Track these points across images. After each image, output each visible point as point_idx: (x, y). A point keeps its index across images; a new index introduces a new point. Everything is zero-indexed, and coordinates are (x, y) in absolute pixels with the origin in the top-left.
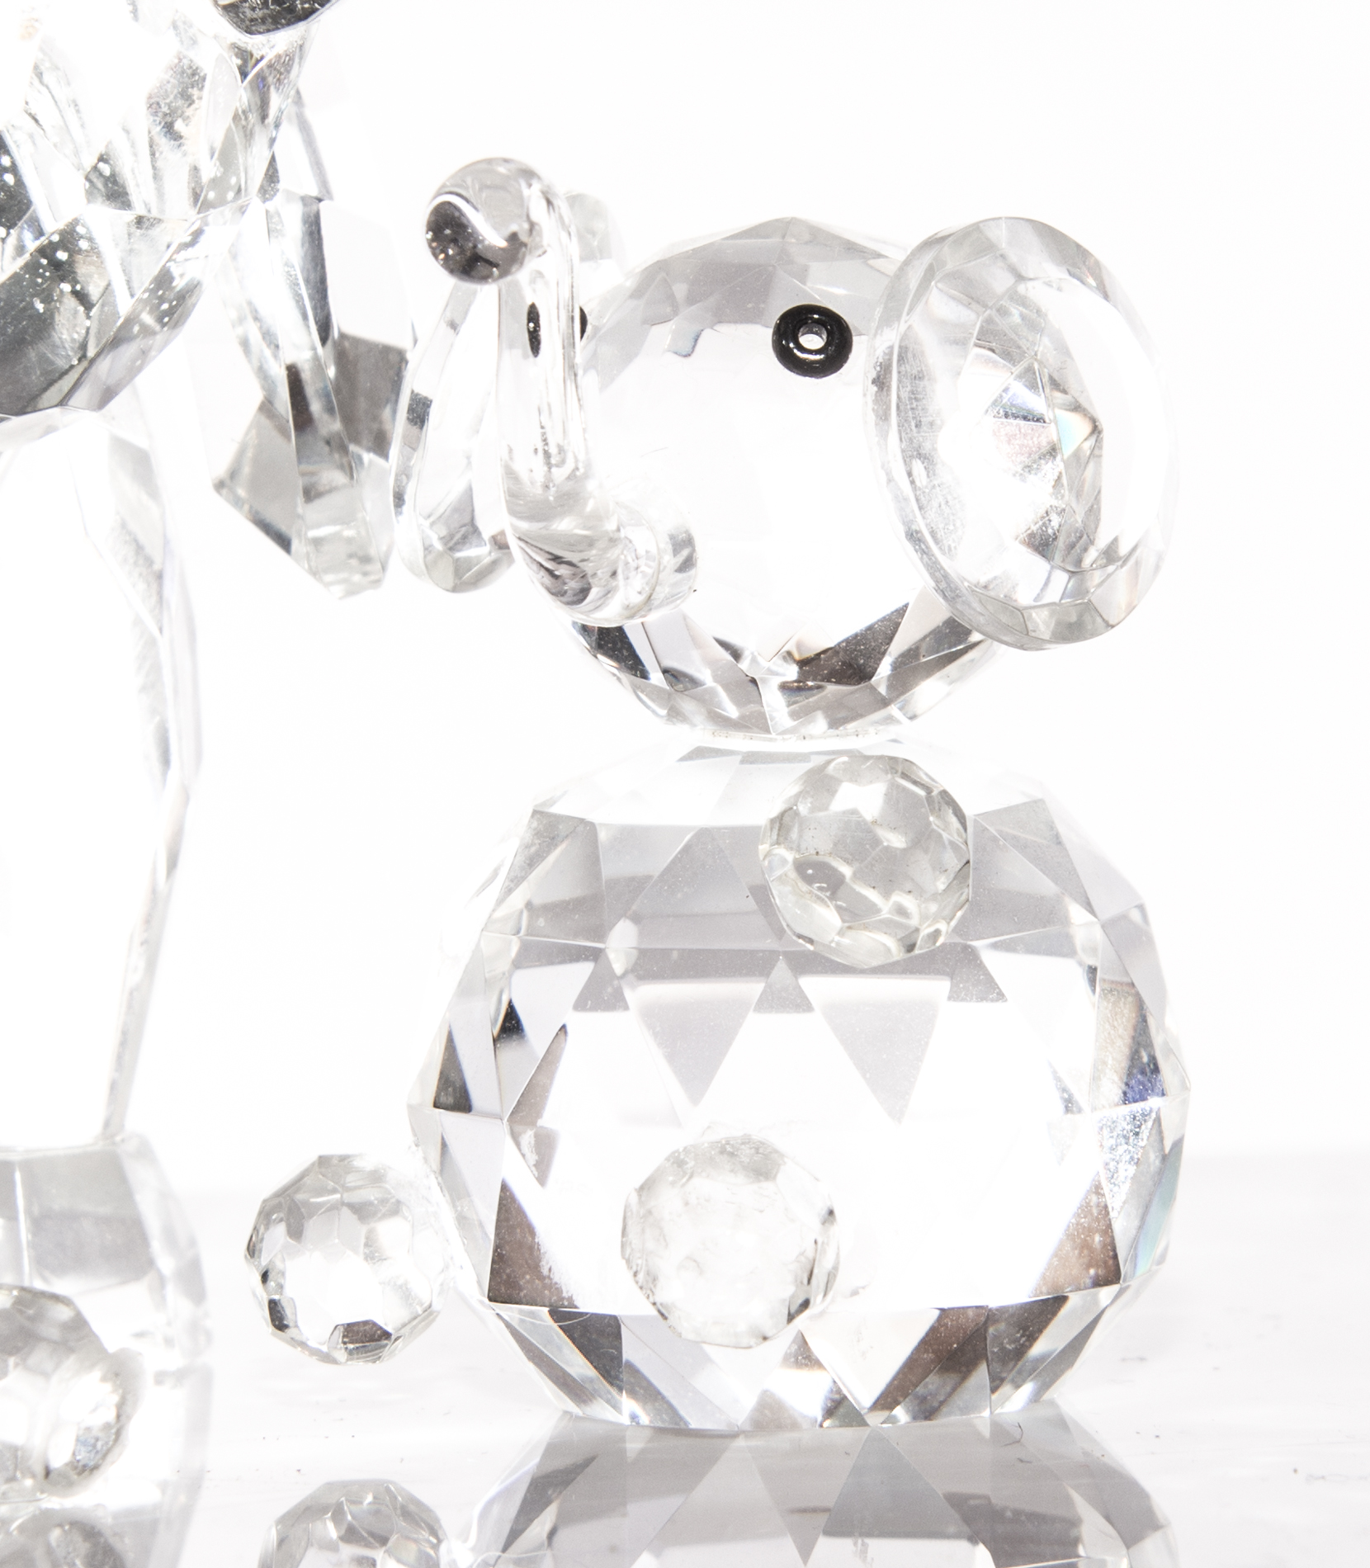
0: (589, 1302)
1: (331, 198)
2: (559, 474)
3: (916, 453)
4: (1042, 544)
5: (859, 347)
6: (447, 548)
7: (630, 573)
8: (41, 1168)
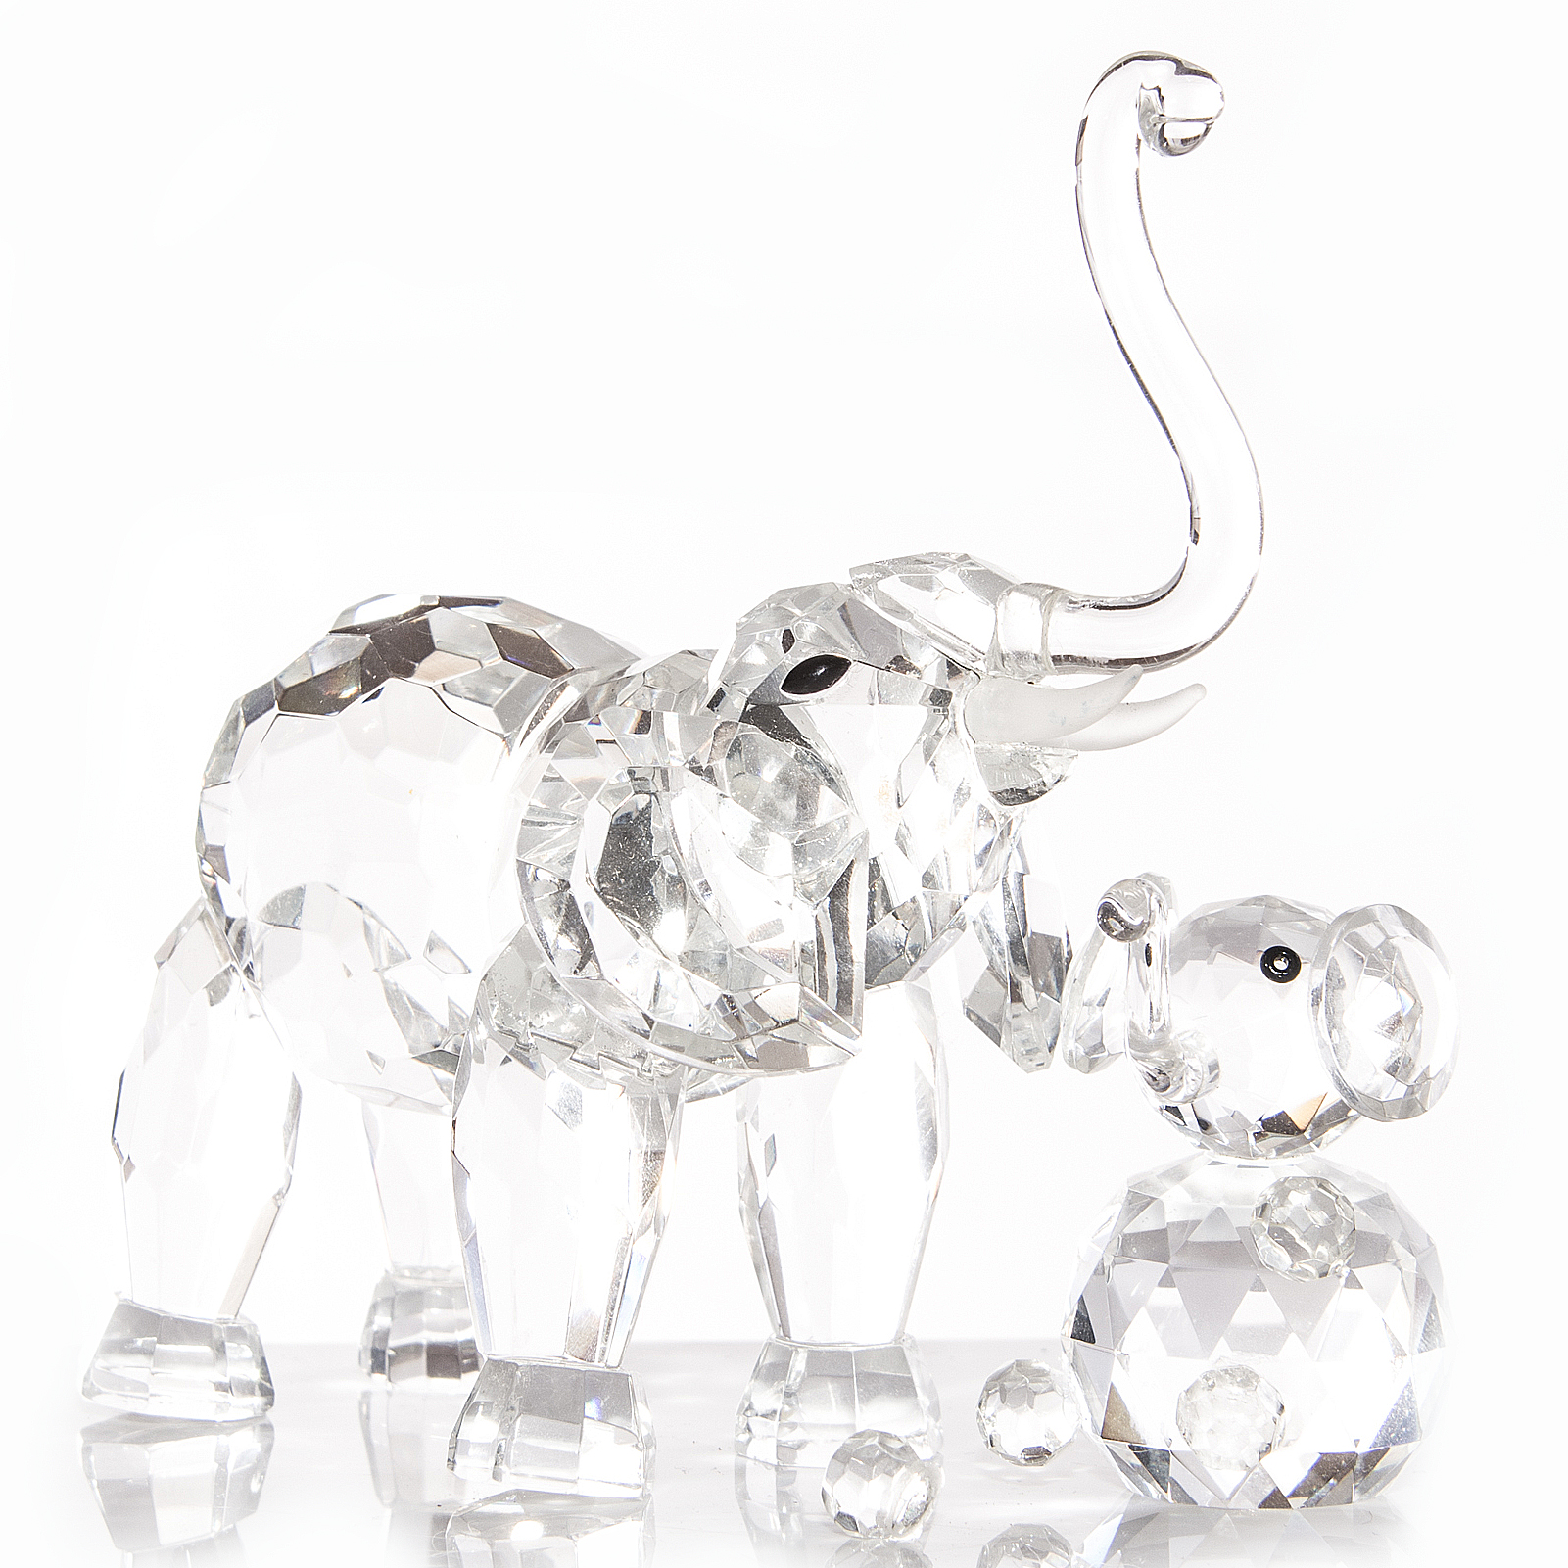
0: (1153, 1442)
1: (1029, 873)
2: (1157, 1025)
3: (1332, 1026)
4: (1392, 1070)
5: (1304, 968)
6: (1087, 1053)
7: (1189, 1080)
8: (864, 1354)
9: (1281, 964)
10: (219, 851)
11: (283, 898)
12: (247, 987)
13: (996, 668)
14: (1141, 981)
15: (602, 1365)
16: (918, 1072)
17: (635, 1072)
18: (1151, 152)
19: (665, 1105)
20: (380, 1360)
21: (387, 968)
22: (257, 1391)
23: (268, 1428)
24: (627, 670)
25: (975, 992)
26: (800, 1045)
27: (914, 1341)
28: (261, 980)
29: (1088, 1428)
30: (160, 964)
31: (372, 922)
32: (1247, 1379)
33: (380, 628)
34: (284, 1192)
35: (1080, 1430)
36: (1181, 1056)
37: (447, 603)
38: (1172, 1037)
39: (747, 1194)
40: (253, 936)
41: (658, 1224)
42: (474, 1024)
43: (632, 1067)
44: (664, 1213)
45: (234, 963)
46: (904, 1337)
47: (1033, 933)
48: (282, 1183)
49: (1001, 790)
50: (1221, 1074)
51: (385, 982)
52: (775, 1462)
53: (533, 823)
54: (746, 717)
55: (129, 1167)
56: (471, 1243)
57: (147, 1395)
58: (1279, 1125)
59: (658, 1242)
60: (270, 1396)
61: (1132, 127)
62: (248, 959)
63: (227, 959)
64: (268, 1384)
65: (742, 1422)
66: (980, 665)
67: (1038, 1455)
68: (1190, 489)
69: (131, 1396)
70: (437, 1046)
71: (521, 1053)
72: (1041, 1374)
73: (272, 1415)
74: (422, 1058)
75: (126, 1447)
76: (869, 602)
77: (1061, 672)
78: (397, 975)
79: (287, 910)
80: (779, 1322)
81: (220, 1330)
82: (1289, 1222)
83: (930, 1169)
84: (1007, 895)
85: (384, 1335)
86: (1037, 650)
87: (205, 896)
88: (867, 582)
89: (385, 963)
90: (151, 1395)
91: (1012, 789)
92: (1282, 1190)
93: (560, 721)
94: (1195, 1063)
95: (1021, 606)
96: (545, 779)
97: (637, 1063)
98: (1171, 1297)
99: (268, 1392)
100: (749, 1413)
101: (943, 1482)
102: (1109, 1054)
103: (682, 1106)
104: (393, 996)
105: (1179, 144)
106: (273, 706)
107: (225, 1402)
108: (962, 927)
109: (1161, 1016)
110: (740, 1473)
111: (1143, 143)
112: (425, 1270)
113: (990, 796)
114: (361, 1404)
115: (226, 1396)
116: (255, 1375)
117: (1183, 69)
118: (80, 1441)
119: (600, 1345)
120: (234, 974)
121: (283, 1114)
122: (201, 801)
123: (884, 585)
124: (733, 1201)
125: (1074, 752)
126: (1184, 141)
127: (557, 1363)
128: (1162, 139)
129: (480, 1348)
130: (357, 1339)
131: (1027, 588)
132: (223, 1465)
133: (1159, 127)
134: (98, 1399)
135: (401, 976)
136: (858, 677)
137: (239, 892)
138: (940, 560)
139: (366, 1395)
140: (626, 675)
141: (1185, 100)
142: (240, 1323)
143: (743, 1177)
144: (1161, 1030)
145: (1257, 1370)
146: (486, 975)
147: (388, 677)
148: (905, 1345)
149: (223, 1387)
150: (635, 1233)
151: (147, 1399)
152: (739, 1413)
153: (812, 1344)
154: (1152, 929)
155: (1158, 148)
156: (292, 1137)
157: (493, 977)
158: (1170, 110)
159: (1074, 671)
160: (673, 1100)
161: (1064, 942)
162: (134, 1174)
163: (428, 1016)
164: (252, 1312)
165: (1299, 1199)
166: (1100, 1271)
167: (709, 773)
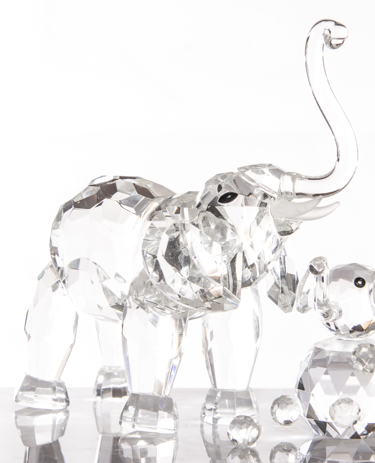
5: (367, 284)
6: (303, 308)
7: (334, 315)
8: (238, 393)
9: (360, 283)
10: (56, 248)
11: (74, 261)
12: (63, 286)
13: (280, 196)
14: (321, 287)
15: (164, 395)
16: (254, 312)
17: (174, 311)
18: (327, 48)
19: (183, 321)
20: (100, 392)
21: (103, 281)
22: (65, 401)
23: (67, 412)
24: (173, 197)
25: (271, 290)
26: (222, 304)
27: (251, 389)
28: (67, 284)
29: (302, 415)
30: (39, 279)
31: (99, 269)
32: (350, 402)
33: (103, 184)
34: (73, 344)
35: (300, 415)
36: (332, 308)
37: (122, 178)
38: (329, 303)
39: (205, 347)
40: (65, 272)
41: (180, 354)
42: (128, 297)
43: (173, 310)
44: (182, 351)
45: (60, 279)
46: (249, 388)
47: (288, 274)
48: (73, 342)
49: (280, 231)
50: (343, 314)
51: (102, 285)
52: (212, 423)
53: (146, 240)
54: (208, 210)
55: (29, 337)
56: (127, 359)
57: (33, 402)
58: (358, 329)
59: (180, 360)
60: (68, 403)
61: (322, 40)
62: (64, 279)
63: (58, 278)
64: (68, 399)
65: (203, 412)
66: (275, 196)
67: (288, 423)
68: (337, 146)
69: (29, 402)
70: (117, 304)
71: (142, 305)
72: (290, 399)
73: (69, 408)
74: (113, 307)
75: (28, 417)
76: (243, 178)
77: (299, 198)
78: (106, 283)
79: (75, 265)
80: (213, 383)
81: (54, 384)
82: (362, 357)
83: (257, 340)
84: (281, 262)
85: (100, 385)
86: (292, 191)
87: (52, 260)
88: (242, 172)
89: (103, 279)
90: (35, 402)
91: (283, 231)
92: (360, 347)
93: (154, 211)
94: (335, 310)
95: (287, 179)
96: (150, 227)
97: (175, 309)
98: (327, 378)
99: (67, 401)
100: (205, 409)
101: (262, 430)
102: (309, 308)
103: (188, 321)
104: (105, 290)
105: (335, 46)
106: (72, 207)
107: (55, 404)
108: (267, 272)
109: (326, 297)
110: (202, 426)
111: (325, 46)
112: (112, 367)
113: (277, 233)
114: (94, 405)
115: (56, 403)
116: (64, 396)
117: (337, 24)
118: (14, 415)
119: (163, 389)
120: (60, 283)
121: (73, 323)
122: (51, 234)
123: (247, 173)
124: (201, 349)
125: (301, 221)
126: (337, 45)
127: (151, 394)
128: (331, 44)
129: (129, 389)
130: (92, 386)
131: (288, 174)
132: (54, 422)
133: (330, 40)
134: (19, 403)
135: (107, 284)
136: (240, 198)
137: (62, 260)
138: (264, 166)
139: (95, 403)
140: (172, 198)
141: (337, 32)
142: (60, 382)
143: (204, 341)
144: (326, 301)
145: (352, 399)
146: (132, 283)
147: (105, 198)
148: (249, 390)
149: (55, 400)
150: (174, 358)
151: (33, 403)
152: (202, 409)
153: (223, 390)
154: (324, 272)
155: (329, 47)
156: (76, 329)
157: (134, 284)
158: (333, 35)
159: (302, 197)
160: (185, 320)
161: (296, 277)
162: (31, 339)
163: (114, 295)
164: (63, 379)
165: (364, 350)
166: (306, 370)
167: (197, 226)
